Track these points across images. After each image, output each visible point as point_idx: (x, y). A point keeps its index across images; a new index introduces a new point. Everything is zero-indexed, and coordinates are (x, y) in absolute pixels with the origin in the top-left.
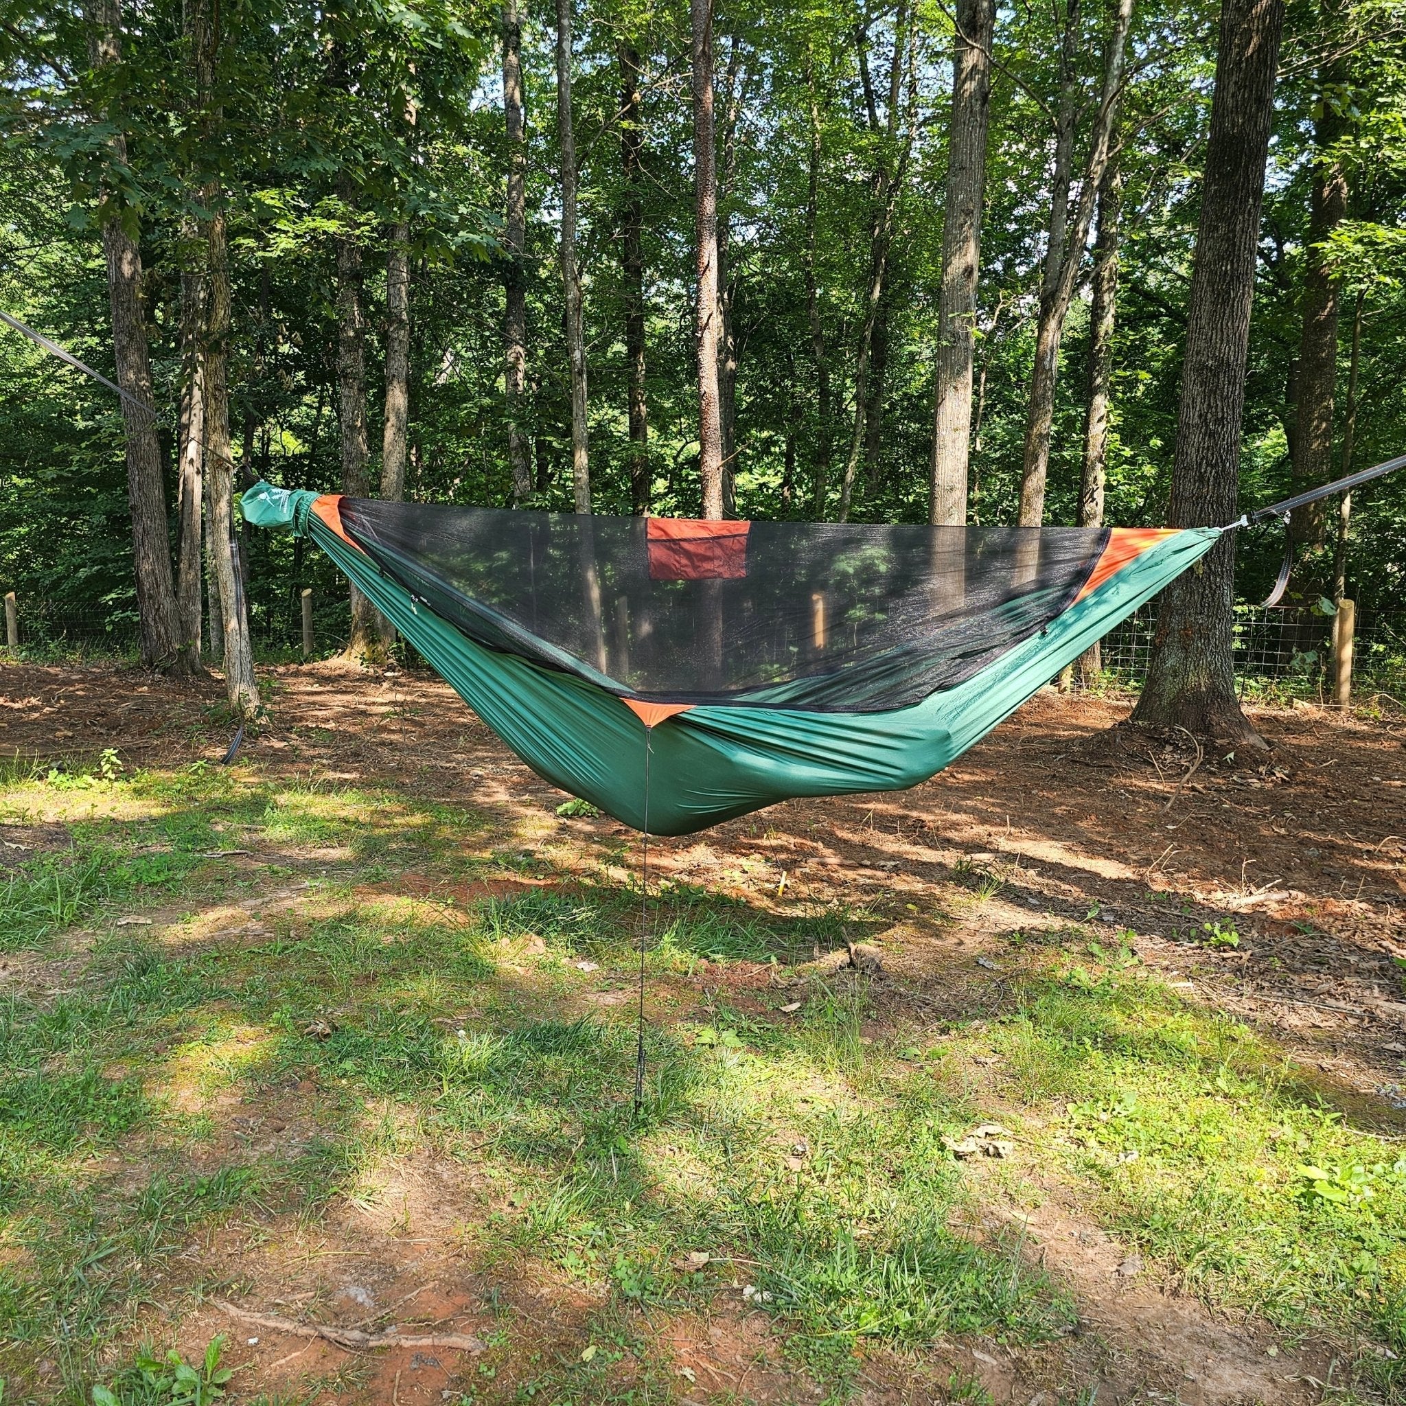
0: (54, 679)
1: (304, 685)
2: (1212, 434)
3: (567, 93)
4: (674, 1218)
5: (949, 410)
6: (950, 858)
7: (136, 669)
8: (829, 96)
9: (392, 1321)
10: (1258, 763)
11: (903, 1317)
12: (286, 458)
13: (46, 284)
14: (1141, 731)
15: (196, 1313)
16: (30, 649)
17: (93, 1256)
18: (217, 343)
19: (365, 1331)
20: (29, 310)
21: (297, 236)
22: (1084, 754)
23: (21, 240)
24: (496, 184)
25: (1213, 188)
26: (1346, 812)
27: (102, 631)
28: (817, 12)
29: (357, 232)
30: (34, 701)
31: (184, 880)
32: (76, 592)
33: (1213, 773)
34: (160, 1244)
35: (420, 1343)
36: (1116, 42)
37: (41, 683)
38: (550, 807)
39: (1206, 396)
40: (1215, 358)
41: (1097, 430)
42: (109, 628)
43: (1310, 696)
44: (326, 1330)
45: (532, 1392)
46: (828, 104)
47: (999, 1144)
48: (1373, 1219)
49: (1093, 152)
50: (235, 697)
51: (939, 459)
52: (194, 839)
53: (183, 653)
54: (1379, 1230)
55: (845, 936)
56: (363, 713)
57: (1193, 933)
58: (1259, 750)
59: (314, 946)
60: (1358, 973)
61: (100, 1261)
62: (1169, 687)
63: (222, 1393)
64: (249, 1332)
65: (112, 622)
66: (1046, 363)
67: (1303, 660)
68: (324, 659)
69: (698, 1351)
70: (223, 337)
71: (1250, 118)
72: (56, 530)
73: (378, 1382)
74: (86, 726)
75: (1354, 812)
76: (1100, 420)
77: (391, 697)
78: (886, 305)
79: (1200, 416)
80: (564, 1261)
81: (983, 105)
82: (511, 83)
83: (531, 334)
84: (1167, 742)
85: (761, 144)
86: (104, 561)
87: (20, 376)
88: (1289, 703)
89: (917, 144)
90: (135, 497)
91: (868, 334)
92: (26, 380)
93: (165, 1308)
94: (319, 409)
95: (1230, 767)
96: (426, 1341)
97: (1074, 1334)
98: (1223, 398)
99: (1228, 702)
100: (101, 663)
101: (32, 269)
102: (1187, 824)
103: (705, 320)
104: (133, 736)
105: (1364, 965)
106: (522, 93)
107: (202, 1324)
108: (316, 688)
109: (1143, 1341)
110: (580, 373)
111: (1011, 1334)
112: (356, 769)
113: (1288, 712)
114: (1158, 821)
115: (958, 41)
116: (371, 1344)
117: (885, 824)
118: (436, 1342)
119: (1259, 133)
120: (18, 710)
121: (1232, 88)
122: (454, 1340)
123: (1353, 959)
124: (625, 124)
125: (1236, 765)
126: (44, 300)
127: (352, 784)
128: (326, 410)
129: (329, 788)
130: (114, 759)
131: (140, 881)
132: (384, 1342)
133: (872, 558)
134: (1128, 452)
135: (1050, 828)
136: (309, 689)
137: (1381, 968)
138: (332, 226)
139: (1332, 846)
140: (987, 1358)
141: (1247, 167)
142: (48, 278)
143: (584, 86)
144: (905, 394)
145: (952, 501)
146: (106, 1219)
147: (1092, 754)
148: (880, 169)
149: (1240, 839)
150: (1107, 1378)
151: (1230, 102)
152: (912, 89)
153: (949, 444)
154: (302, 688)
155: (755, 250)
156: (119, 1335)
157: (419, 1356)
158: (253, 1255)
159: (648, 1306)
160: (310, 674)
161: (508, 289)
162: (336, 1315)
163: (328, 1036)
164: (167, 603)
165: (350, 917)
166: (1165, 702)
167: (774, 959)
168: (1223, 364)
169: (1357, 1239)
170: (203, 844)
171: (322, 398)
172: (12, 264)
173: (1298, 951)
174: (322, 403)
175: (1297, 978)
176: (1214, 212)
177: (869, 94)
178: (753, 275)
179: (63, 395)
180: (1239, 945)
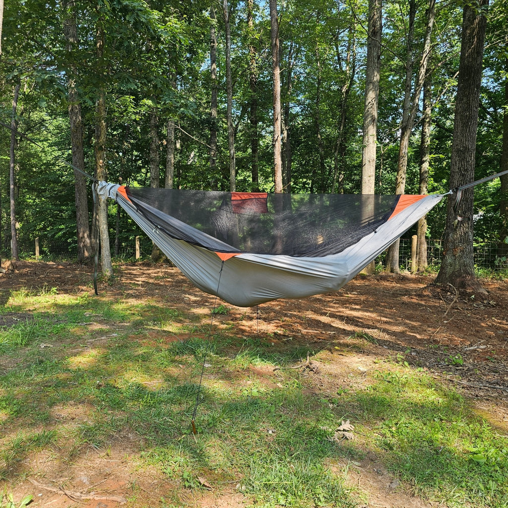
2: (463, 175)
5: (367, 169)
7: (76, 263)
9: (93, 490)
10: (484, 299)
14: (438, 287)
15: (22, 483)
16: (43, 257)
18: (101, 147)
19: (82, 492)
22: (416, 296)
23: (47, 117)
24: (208, 95)
25: (461, 85)
33: (466, 303)
34: (15, 457)
35: (102, 498)
36: (427, 36)
39: (460, 161)
40: (463, 147)
41: (424, 177)
42: (70, 250)
44: (68, 492)
49: (419, 76)
50: (104, 272)
51: (363, 187)
52: (77, 319)
56: (152, 278)
57: (446, 360)
58: (484, 295)
62: (449, 270)
64: (39, 492)
65: (71, 248)
67: (500, 261)
70: (103, 145)
71: (474, 59)
76: (425, 173)
79: (458, 169)
80: (166, 471)
81: (378, 60)
84: (448, 291)
90: (77, 203)
91: (338, 143)
93: (11, 481)
94: (146, 174)
95: (472, 301)
98: (467, 162)
99: (472, 276)
102: (452, 320)
103: (276, 138)
104: (69, 285)
107: (23, 488)
110: (233, 158)
114: (441, 319)
115: (369, 38)
116: (83, 498)
118: (108, 498)
119: (478, 65)
122: (115, 498)
125: (475, 300)
132: (88, 498)
134: (436, 185)
141: (474, 77)
147: (419, 295)
149: (473, 327)
151: (467, 54)
152: (354, 56)
153: (367, 182)
155: (299, 115)
157: (100, 503)
158: (50, 463)
161: (211, 131)
162: (74, 487)
163: (102, 386)
164: (87, 240)
166: (447, 276)
168: (466, 149)
169: (491, 476)
170: (79, 321)
171: (147, 170)
172: (44, 125)
173: (487, 367)
174: (147, 172)
175: (485, 377)
176: (462, 93)
177: (339, 59)
178: (299, 124)
179: (59, 170)
180: (464, 365)
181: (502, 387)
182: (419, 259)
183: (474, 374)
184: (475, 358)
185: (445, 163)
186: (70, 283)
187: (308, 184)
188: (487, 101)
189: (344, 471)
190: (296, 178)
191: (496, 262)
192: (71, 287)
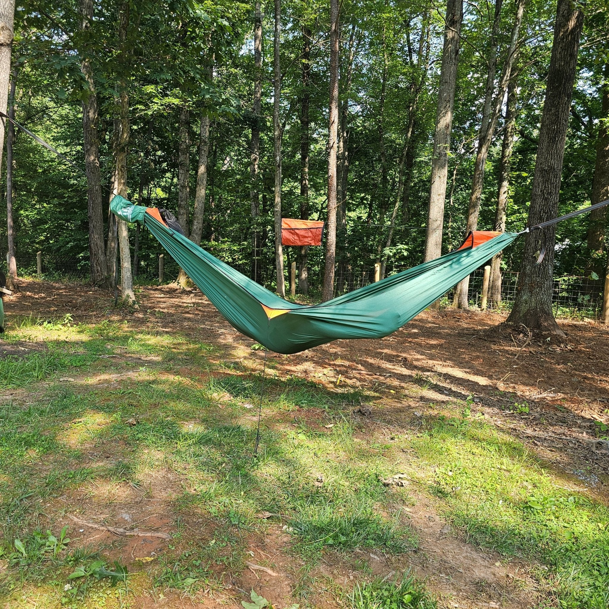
0: (54, 288)
1: (158, 295)
2: (546, 199)
3: (278, 47)
4: (262, 500)
5: (436, 186)
6: (414, 373)
7: (88, 285)
8: (392, 51)
9: (136, 527)
10: (560, 342)
11: (343, 539)
12: (157, 200)
13: (61, 123)
14: (510, 326)
15: (61, 519)
16: (46, 275)
17: (24, 496)
18: (123, 148)
19: (125, 529)
20: (53, 134)
21: (162, 105)
22: (484, 336)
23: (52, 104)
24: (250, 86)
25: (550, 93)
26: (596, 365)
27: (76, 270)
28: (388, 15)
29: (187, 104)
30: (43, 295)
31: (90, 365)
32: (67, 253)
33: (540, 346)
34: (51, 494)
35: (146, 535)
36: (515, 29)
37: (49, 289)
38: (249, 346)
39: (544, 182)
40: (548, 166)
41: (503, 197)
42: (79, 268)
43: (593, 317)
44: (110, 528)
45: (187, 555)
46: (391, 54)
47: (402, 481)
48: (553, 518)
49: (504, 76)
50: (124, 297)
51: (431, 207)
52: (98, 350)
53: (108, 279)
54: (555, 523)
55: (360, 400)
56: (180, 306)
57: (511, 408)
58: (561, 337)
59: (137, 392)
60: (579, 427)
61: (26, 498)
62: (524, 308)
63: (65, 547)
64: (81, 528)
65: (80, 266)
66: (480, 167)
67: (583, 299)
68: (168, 284)
69: (258, 546)
70: (125, 146)
71: (567, 63)
72: (60, 227)
73: (127, 547)
74: (63, 306)
75: (599, 365)
76: (504, 193)
77: (194, 300)
78: (413, 141)
79: (542, 191)
80: (210, 510)
81: (456, 55)
82: (258, 42)
83: (262, 150)
84: (521, 332)
85: (364, 71)
86: (79, 240)
87: (48, 161)
88: (582, 319)
89: (430, 72)
90: (90, 212)
91: (405, 153)
92: (50, 163)
93: (49, 516)
94: (172, 179)
95: (548, 344)
96: (149, 534)
97: (415, 552)
98: (551, 184)
99: (549, 316)
100: (75, 282)
101: (55, 117)
102: (523, 365)
103: (331, 145)
104: (82, 311)
105: (584, 424)
106: (263, 47)
107: (62, 523)
108: (162, 295)
109: (444, 557)
110: (279, 166)
111: (387, 549)
112: (171, 327)
113: (581, 323)
114: (510, 363)
115: (447, 28)
116: (127, 534)
117: (389, 359)
118: (153, 535)
119: (571, 69)
120: (36, 298)
121: (559, 50)
122: (159, 534)
123: (579, 422)
124: (304, 61)
125: (551, 343)
126: (59, 130)
127: (167, 333)
128: (175, 180)
129: (158, 333)
130: (70, 318)
131: (72, 365)
132: (132, 534)
133: (401, 249)
134: (516, 207)
135: (460, 364)
136: (159, 296)
137: (590, 426)
138: (176, 101)
139: (585, 378)
140: (376, 557)
141: (565, 84)
142: (62, 120)
143: (287, 45)
144: (421, 180)
145: (436, 225)
146: (32, 484)
147: (487, 336)
148: (413, 81)
149: (545, 373)
150: (425, 569)
151: (558, 56)
152: (428, 48)
153: (436, 201)
154: (156, 296)
155: (359, 116)
156: (29, 524)
157: (145, 540)
158: (87, 501)
159: (240, 529)
160: (160, 290)
161: (253, 130)
162: (116, 524)
163: (135, 425)
164: (102, 258)
165: (154, 382)
166: (521, 315)
167: (327, 407)
168: (552, 169)
169: (545, 525)
170: (101, 353)
171: (173, 174)
172: (47, 114)
173: (555, 417)
174: (174, 177)
175: (552, 428)
176: (550, 103)
177: (410, 50)
178: (358, 127)
179: (66, 170)
180: (530, 414)
181: (568, 438)
182: (492, 293)
183: (540, 424)
184: (543, 407)
185: (529, 181)
186: (83, 308)
187: (367, 199)
188: (582, 109)
189: (395, 516)
190: (353, 192)
191: (580, 300)
192: (84, 313)
